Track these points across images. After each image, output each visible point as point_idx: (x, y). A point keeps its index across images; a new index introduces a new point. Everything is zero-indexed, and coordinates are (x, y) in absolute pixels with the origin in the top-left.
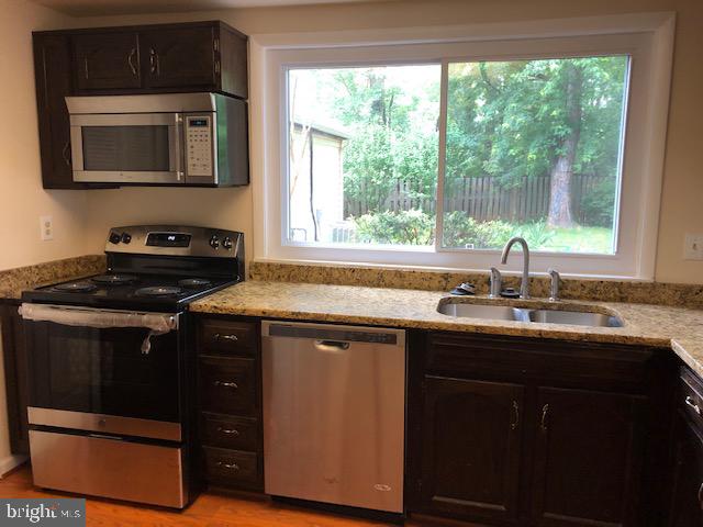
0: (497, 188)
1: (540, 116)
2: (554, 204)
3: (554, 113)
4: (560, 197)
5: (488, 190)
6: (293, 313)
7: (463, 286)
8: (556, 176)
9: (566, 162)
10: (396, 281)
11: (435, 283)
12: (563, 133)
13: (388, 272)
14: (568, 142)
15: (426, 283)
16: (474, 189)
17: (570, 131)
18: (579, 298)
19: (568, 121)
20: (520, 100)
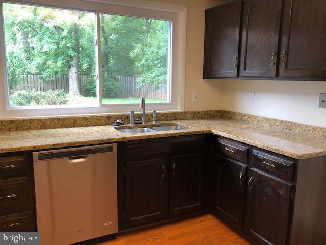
0: (42, 80)
1: (61, 45)
2: (71, 88)
3: (68, 45)
4: (73, 84)
5: (37, 81)
6: (54, 145)
7: (118, 121)
8: (70, 74)
9: (75, 68)
10: (84, 122)
11: (103, 122)
12: (73, 54)
13: (79, 118)
14: (74, 59)
15: (99, 122)
16: (29, 81)
17: (76, 54)
18: (161, 121)
19: (74, 50)
20: (50, 37)
